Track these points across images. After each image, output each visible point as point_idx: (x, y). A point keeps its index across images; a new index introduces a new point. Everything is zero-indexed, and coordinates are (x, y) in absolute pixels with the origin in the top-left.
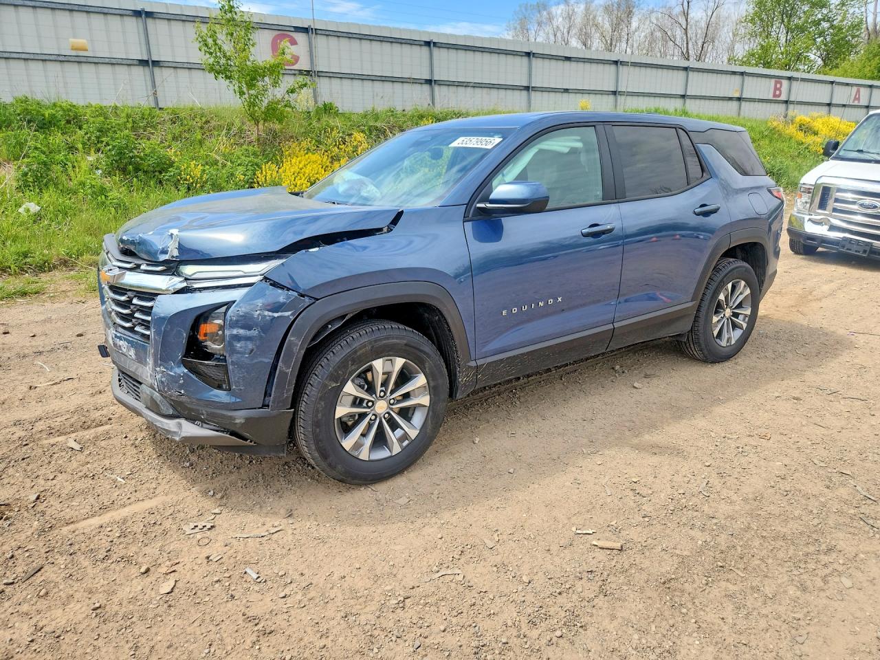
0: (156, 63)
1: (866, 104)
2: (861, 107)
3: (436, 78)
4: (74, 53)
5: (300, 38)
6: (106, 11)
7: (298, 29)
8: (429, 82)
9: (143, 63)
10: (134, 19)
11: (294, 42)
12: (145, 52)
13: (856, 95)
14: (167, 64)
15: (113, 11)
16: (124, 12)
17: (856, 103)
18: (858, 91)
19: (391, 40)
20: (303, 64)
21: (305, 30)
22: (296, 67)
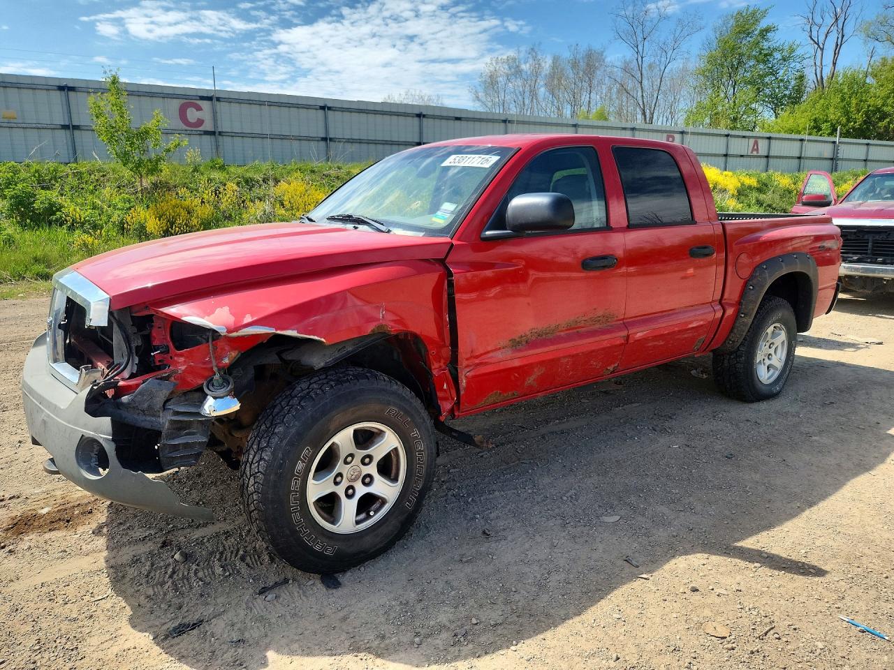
0: (76, 128)
1: (766, 155)
2: (760, 157)
3: (331, 136)
4: (6, 120)
5: (205, 105)
6: (34, 86)
7: (202, 98)
8: (325, 139)
9: (65, 127)
10: (58, 92)
11: (199, 108)
12: (67, 119)
13: (754, 146)
14: (86, 128)
15: (41, 87)
16: (50, 87)
17: (755, 153)
18: (756, 143)
19: (288, 105)
20: (208, 126)
21: (210, 99)
22: (201, 128)
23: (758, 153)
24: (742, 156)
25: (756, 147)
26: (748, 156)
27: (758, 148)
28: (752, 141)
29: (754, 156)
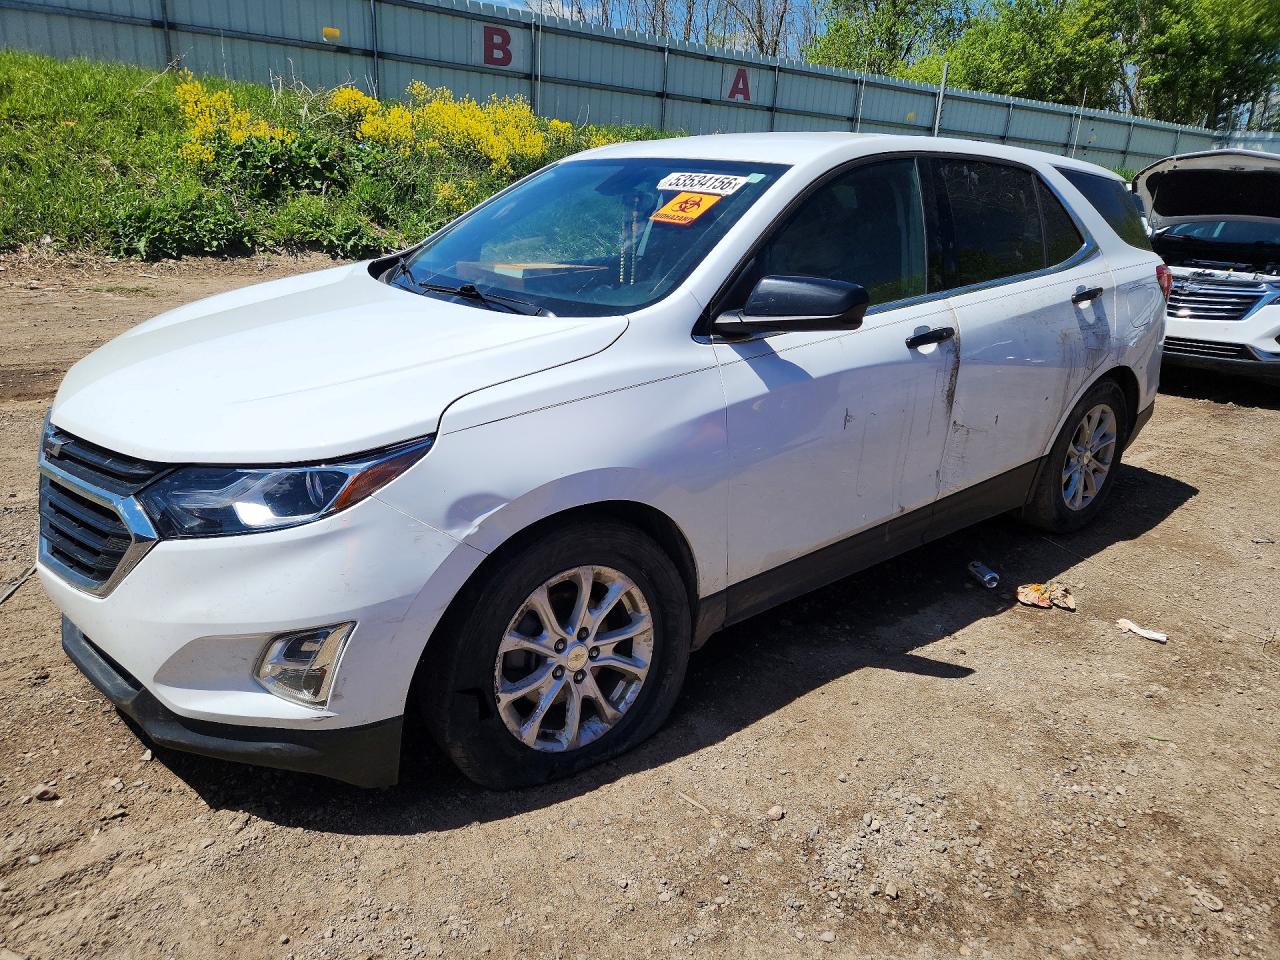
13: (736, 83)
17: (740, 98)
23: (747, 97)
24: (706, 101)
25: (741, 86)
26: (720, 103)
27: (746, 84)
28: (731, 72)
29: (738, 105)
